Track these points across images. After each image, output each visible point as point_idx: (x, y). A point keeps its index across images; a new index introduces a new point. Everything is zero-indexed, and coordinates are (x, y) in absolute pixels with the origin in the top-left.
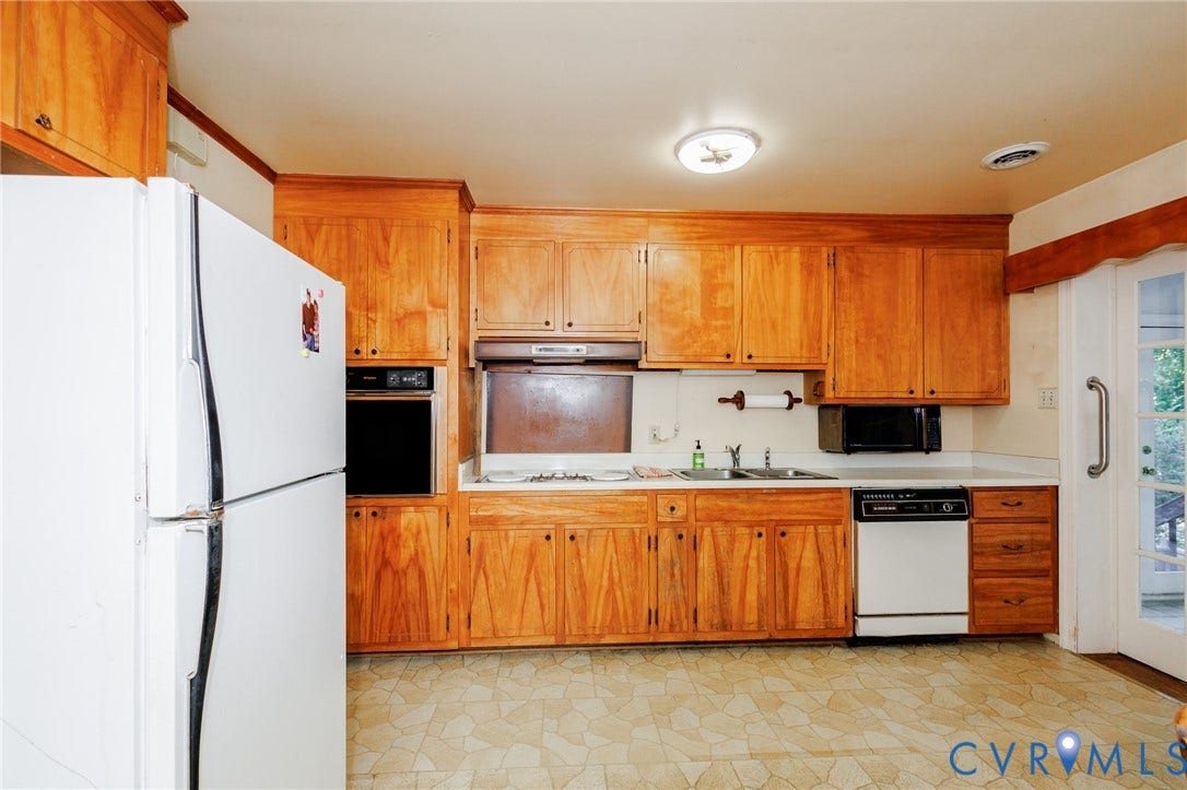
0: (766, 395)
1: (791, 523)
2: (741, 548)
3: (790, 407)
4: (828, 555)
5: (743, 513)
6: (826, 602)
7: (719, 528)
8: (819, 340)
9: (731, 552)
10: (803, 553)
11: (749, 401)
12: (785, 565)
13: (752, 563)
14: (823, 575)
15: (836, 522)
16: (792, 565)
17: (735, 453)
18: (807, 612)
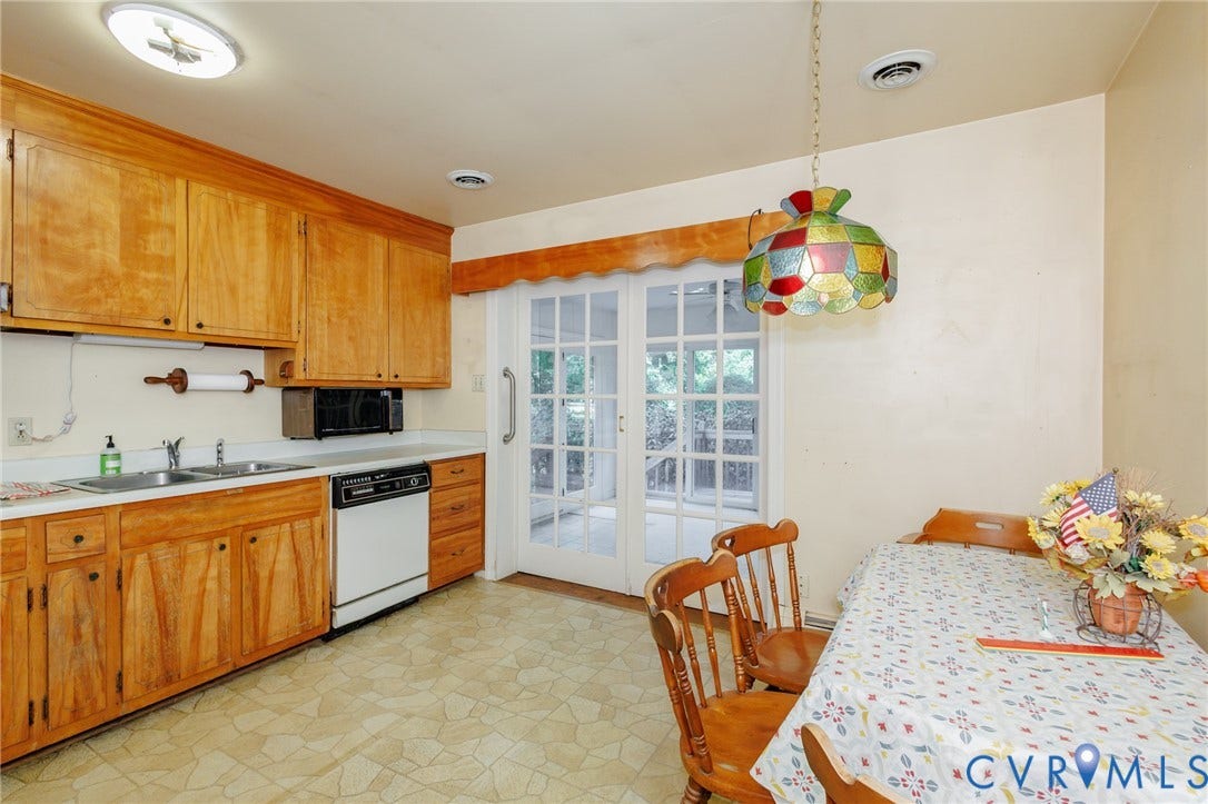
0: (216, 374)
1: (262, 525)
2: (193, 572)
3: (250, 389)
4: (305, 551)
5: (199, 524)
6: (302, 603)
7: (161, 551)
8: (289, 316)
9: (178, 580)
10: (276, 555)
11: (194, 381)
12: (255, 577)
13: (211, 585)
14: (300, 575)
15: (314, 514)
16: (264, 573)
17: (173, 450)
18: (281, 620)
